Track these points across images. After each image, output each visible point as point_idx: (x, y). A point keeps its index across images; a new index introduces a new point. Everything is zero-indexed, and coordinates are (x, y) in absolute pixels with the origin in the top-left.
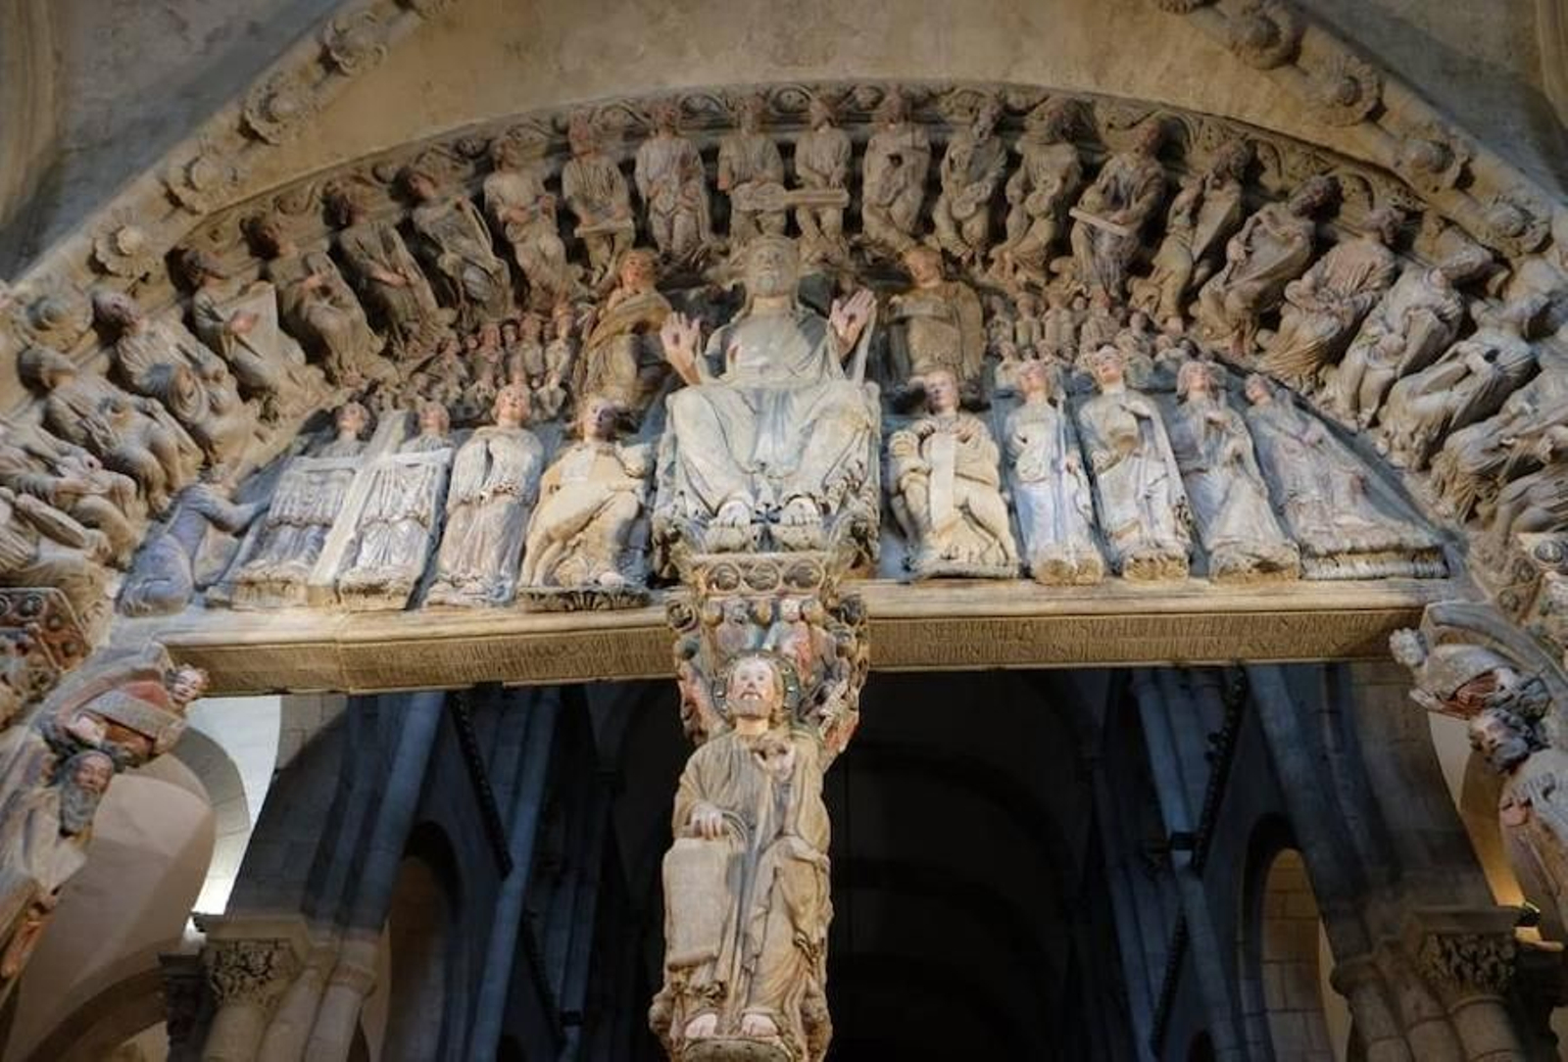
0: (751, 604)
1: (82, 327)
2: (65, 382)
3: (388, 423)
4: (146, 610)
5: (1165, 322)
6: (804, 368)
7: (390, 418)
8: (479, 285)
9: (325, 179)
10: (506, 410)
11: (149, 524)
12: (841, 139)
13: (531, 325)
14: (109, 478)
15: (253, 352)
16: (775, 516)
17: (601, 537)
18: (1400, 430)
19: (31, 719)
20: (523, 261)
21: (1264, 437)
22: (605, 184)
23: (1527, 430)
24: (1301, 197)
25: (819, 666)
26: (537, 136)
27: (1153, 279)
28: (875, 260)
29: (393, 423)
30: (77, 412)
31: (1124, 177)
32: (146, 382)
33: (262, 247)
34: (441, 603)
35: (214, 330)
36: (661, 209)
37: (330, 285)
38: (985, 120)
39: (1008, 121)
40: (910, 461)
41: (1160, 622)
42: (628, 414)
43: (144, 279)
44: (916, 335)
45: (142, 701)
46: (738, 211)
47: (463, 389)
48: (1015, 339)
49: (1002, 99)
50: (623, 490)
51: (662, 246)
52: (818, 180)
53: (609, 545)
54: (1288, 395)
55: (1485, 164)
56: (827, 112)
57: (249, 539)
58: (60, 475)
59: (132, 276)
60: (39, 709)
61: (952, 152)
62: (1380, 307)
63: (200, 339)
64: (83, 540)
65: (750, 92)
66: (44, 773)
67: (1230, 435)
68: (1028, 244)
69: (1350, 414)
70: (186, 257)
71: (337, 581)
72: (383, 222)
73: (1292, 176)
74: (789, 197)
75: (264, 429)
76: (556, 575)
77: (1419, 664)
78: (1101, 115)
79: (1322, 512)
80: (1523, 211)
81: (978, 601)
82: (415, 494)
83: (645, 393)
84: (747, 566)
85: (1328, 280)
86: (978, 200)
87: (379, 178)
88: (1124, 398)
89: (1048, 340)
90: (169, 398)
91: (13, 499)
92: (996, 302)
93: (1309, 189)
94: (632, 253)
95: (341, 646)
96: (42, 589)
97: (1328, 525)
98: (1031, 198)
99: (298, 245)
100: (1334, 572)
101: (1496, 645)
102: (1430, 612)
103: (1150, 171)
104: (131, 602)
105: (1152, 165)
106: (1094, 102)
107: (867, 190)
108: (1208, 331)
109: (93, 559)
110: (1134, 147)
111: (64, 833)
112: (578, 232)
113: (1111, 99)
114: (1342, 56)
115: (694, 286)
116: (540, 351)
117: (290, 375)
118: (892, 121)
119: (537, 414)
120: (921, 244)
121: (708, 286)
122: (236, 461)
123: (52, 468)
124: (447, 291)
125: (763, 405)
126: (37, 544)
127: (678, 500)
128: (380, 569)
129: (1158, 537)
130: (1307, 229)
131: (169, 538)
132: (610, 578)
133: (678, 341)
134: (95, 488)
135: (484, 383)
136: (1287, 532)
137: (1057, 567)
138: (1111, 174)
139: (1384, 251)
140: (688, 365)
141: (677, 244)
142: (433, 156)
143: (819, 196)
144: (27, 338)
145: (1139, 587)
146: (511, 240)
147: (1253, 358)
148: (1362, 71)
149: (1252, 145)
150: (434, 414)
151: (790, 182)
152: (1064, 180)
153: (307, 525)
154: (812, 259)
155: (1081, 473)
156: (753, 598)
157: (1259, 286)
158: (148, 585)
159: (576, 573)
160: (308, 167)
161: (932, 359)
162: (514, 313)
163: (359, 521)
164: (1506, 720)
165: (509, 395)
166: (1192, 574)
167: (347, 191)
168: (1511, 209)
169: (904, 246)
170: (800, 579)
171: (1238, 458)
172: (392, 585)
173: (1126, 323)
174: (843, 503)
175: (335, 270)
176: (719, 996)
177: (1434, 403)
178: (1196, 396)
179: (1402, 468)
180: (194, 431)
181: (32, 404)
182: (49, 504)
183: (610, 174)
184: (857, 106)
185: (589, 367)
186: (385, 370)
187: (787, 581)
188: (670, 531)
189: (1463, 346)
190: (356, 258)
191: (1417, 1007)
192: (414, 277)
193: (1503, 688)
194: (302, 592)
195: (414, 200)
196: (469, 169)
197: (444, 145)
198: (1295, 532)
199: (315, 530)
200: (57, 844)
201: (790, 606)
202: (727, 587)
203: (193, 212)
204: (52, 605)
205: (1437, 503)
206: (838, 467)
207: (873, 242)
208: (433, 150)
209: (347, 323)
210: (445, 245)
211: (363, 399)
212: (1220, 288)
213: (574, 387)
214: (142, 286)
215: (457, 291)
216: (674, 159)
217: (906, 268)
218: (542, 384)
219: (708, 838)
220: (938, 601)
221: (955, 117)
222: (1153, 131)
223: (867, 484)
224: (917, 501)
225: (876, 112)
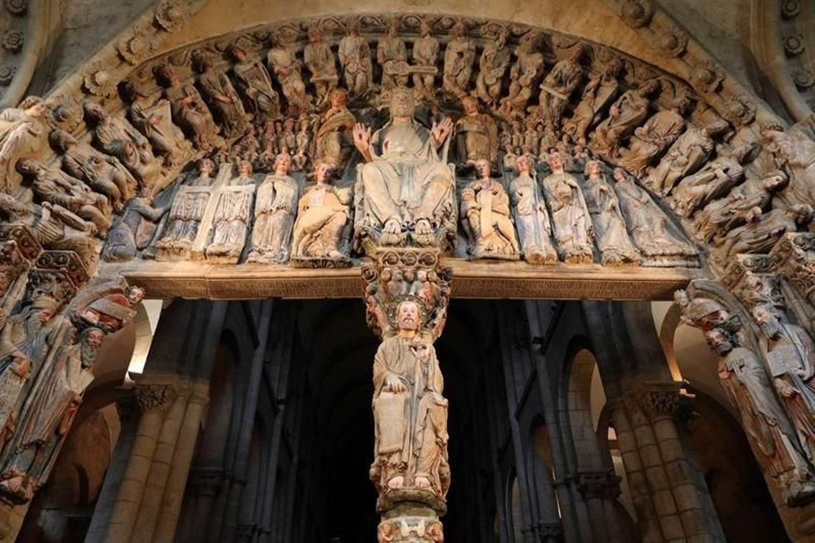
0: (404, 272)
1: (79, 120)
2: (72, 148)
3: (224, 170)
4: (115, 260)
5: (578, 139)
6: (420, 155)
7: (225, 167)
8: (265, 103)
9: (193, 48)
10: (280, 167)
11: (113, 217)
12: (434, 42)
13: (289, 124)
14: (94, 196)
15: (160, 133)
16: (411, 228)
17: (330, 233)
18: (682, 200)
19: (64, 312)
20: (286, 93)
21: (624, 198)
22: (325, 57)
23: (742, 207)
24: (645, 89)
25: (433, 301)
26: (293, 32)
27: (574, 119)
28: (447, 100)
29: (226, 169)
30: (79, 163)
31: (565, 72)
32: (110, 147)
33: (163, 81)
34: (255, 262)
35: (141, 122)
36: (351, 71)
37: (196, 101)
38: (502, 39)
39: (512, 40)
40: (471, 204)
41: (581, 283)
42: (336, 170)
43: (107, 97)
44: (470, 140)
45: (114, 304)
46: (386, 74)
47: (259, 154)
48: (512, 143)
49: (509, 28)
50: (339, 211)
51: (350, 89)
52: (424, 61)
53: (334, 238)
54: (632, 178)
55: (730, 82)
56: (429, 29)
57: (161, 225)
58: (72, 195)
59: (102, 95)
60: (68, 307)
61: (486, 53)
62: (677, 142)
63: (134, 127)
64: (84, 227)
65: (393, 16)
66: (72, 337)
67: (610, 197)
68: (519, 99)
69: (659, 190)
70: (128, 86)
71: (205, 250)
72: (221, 72)
73: (640, 79)
74: (411, 69)
75: (165, 170)
76: (308, 250)
77: (686, 306)
78: (555, 40)
79: (650, 236)
80: (745, 106)
81: (501, 270)
82: (239, 208)
83: (343, 160)
84: (402, 254)
85: (654, 128)
86: (498, 76)
87: (218, 49)
88: (563, 176)
89: (526, 145)
90: (122, 156)
91: (51, 207)
92: (503, 124)
93: (649, 85)
94: (337, 92)
95: (207, 280)
96: (67, 252)
97: (653, 242)
98: (522, 77)
99: (180, 81)
100: (654, 263)
101: (720, 299)
102: (693, 284)
103: (577, 70)
104: (108, 255)
105: (577, 67)
106: (552, 34)
107: (446, 68)
108: (597, 146)
109: (90, 236)
110: (571, 58)
111: (83, 366)
112: (312, 80)
113: (559, 34)
114: (671, 25)
115: (363, 107)
116: (293, 136)
117: (177, 145)
118: (459, 36)
119: (293, 168)
120: (469, 95)
121: (370, 108)
122: (153, 186)
123: (68, 191)
124: (250, 105)
125: (403, 172)
126: (63, 229)
127: (366, 218)
128: (226, 245)
129: (580, 244)
130: (646, 103)
131: (124, 225)
132: (335, 254)
133: (361, 137)
134: (89, 201)
135: (268, 151)
136: (635, 245)
137: (537, 256)
138: (559, 69)
139: (680, 117)
140: (365, 149)
141: (357, 88)
142: (244, 39)
143: (425, 69)
144: (52, 125)
145: (572, 267)
146: (281, 82)
147: (616, 160)
148: (680, 34)
149: (623, 61)
150: (246, 166)
151: (410, 61)
152: (538, 71)
153: (189, 220)
154: (418, 98)
155: (546, 211)
156: (405, 269)
157: (623, 128)
158: (115, 247)
159: (319, 250)
160: (184, 42)
161: (477, 152)
162: (280, 117)
163: (214, 220)
164: (723, 334)
165: (282, 159)
166: (595, 262)
167: (203, 55)
168: (740, 105)
169: (462, 95)
170: (426, 261)
171: (614, 208)
172: (232, 253)
173: (560, 139)
174: (442, 223)
175: (198, 94)
176: (404, 468)
177: (700, 190)
178: (594, 177)
179: (680, 216)
180: (133, 172)
181: (56, 158)
182: (67, 209)
183: (327, 52)
184: (442, 26)
185: (318, 146)
186: (221, 142)
187: (420, 262)
188: (363, 233)
189: (713, 165)
190: (208, 88)
191: (639, 420)
192: (235, 98)
193: (722, 319)
194: (188, 254)
195: (235, 60)
196: (260, 46)
197: (249, 34)
198: (638, 244)
199: (192, 223)
200: (81, 372)
201: (422, 274)
202: (393, 263)
203: (131, 64)
204: (72, 259)
205: (696, 234)
206: (439, 206)
207: (447, 93)
208: (244, 37)
209: (204, 120)
210: (249, 83)
211: (211, 156)
212: (606, 128)
213: (311, 156)
214: (106, 100)
215: (254, 105)
216: (357, 47)
217: (462, 105)
218: (295, 153)
219: (395, 393)
220: (483, 270)
221: (487, 36)
222: (579, 51)
223: (452, 214)
224: (475, 222)
225: (451, 30)
